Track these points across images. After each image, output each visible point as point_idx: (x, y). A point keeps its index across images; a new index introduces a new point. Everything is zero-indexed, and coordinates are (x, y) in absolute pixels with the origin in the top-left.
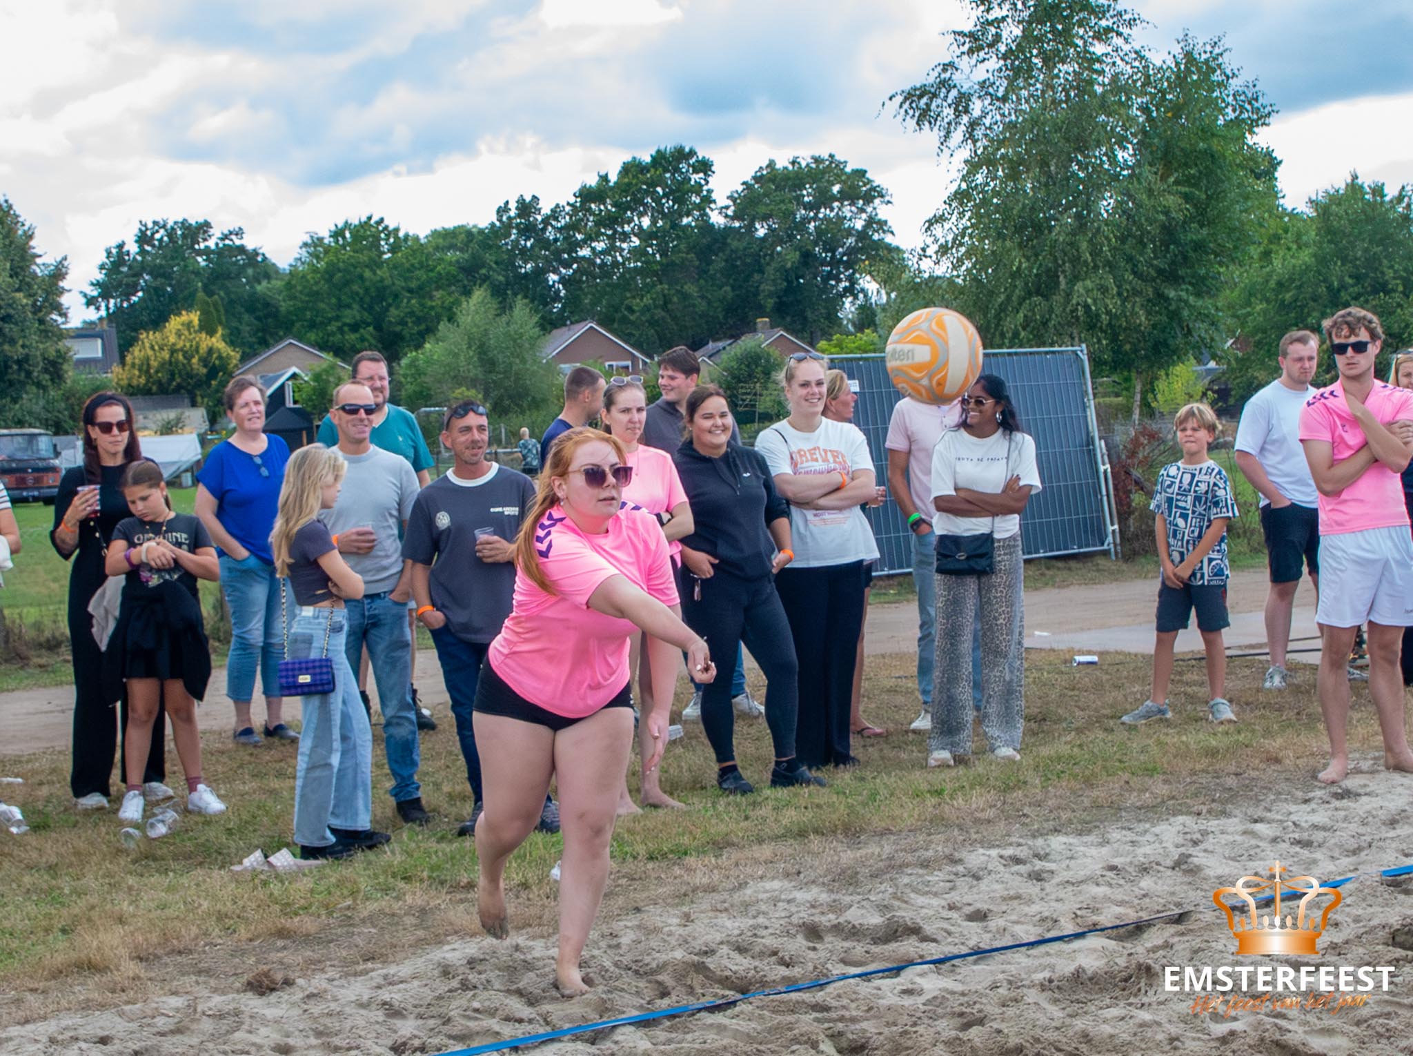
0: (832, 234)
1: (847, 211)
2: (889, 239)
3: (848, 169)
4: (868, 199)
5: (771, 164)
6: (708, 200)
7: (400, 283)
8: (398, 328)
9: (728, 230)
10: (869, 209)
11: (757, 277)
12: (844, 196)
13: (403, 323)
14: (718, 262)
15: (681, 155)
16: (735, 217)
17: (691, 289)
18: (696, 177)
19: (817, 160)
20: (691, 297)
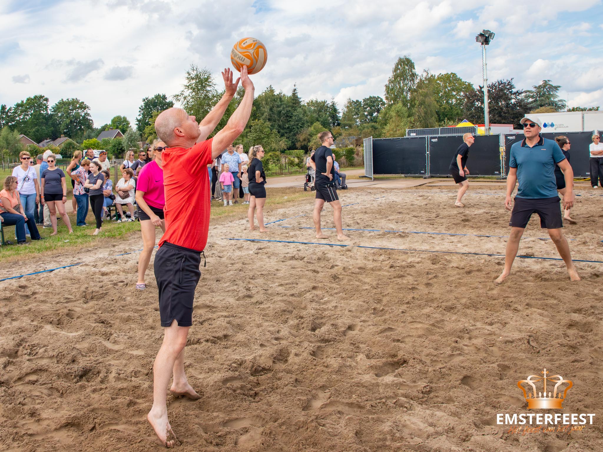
0: (77, 116)
1: (80, 111)
2: (89, 118)
3: (80, 102)
4: (85, 108)
5: (62, 100)
6: (47, 107)
9: (52, 115)
10: (85, 111)
12: (78, 108)
14: (50, 122)
15: (41, 97)
16: (54, 111)
17: (44, 128)
18: (45, 102)
19: (73, 99)
20: (44, 129)
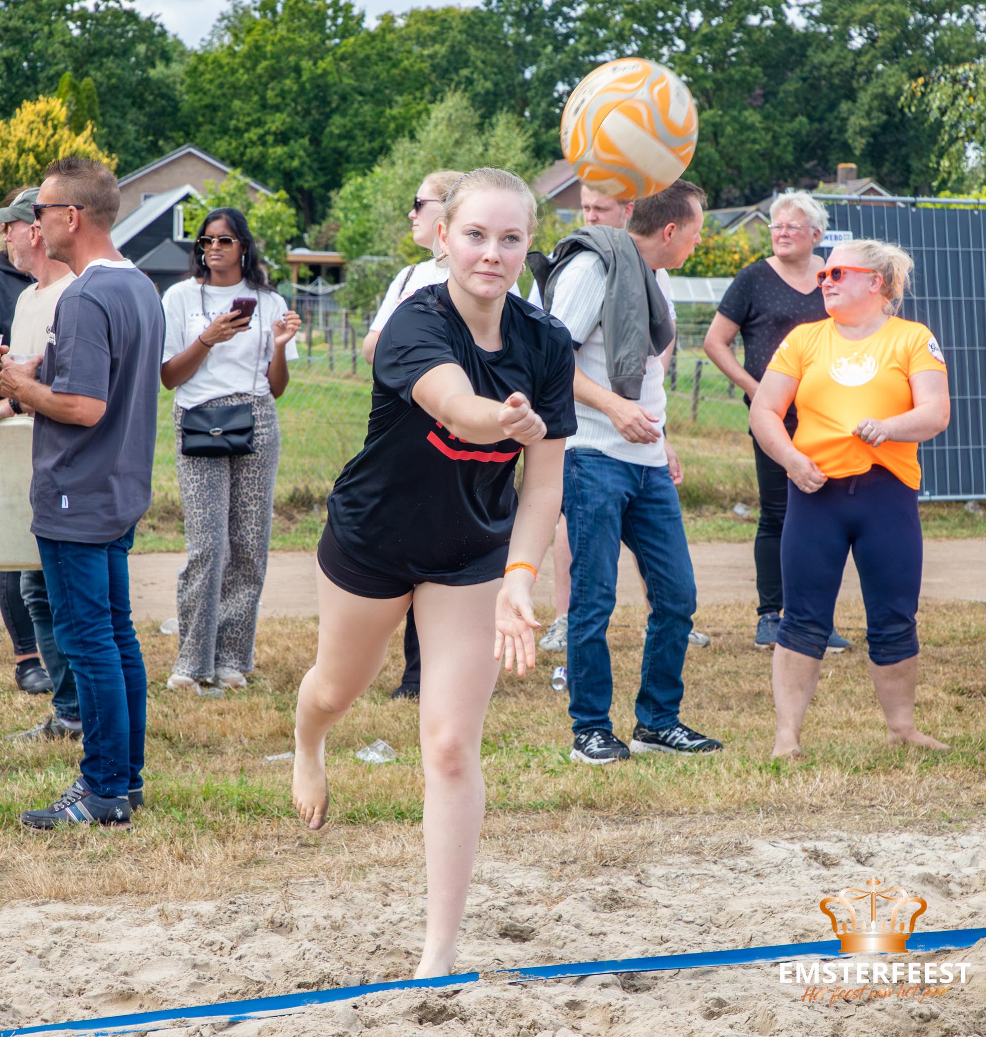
7: (349, 81)
8: (343, 144)
11: (844, 106)
13: (348, 135)
20: (751, 128)
